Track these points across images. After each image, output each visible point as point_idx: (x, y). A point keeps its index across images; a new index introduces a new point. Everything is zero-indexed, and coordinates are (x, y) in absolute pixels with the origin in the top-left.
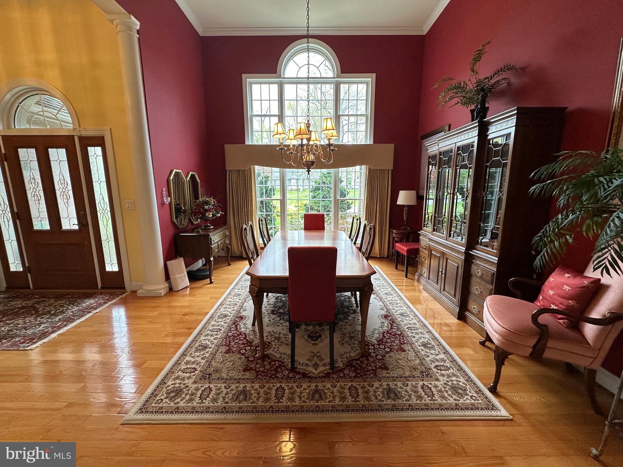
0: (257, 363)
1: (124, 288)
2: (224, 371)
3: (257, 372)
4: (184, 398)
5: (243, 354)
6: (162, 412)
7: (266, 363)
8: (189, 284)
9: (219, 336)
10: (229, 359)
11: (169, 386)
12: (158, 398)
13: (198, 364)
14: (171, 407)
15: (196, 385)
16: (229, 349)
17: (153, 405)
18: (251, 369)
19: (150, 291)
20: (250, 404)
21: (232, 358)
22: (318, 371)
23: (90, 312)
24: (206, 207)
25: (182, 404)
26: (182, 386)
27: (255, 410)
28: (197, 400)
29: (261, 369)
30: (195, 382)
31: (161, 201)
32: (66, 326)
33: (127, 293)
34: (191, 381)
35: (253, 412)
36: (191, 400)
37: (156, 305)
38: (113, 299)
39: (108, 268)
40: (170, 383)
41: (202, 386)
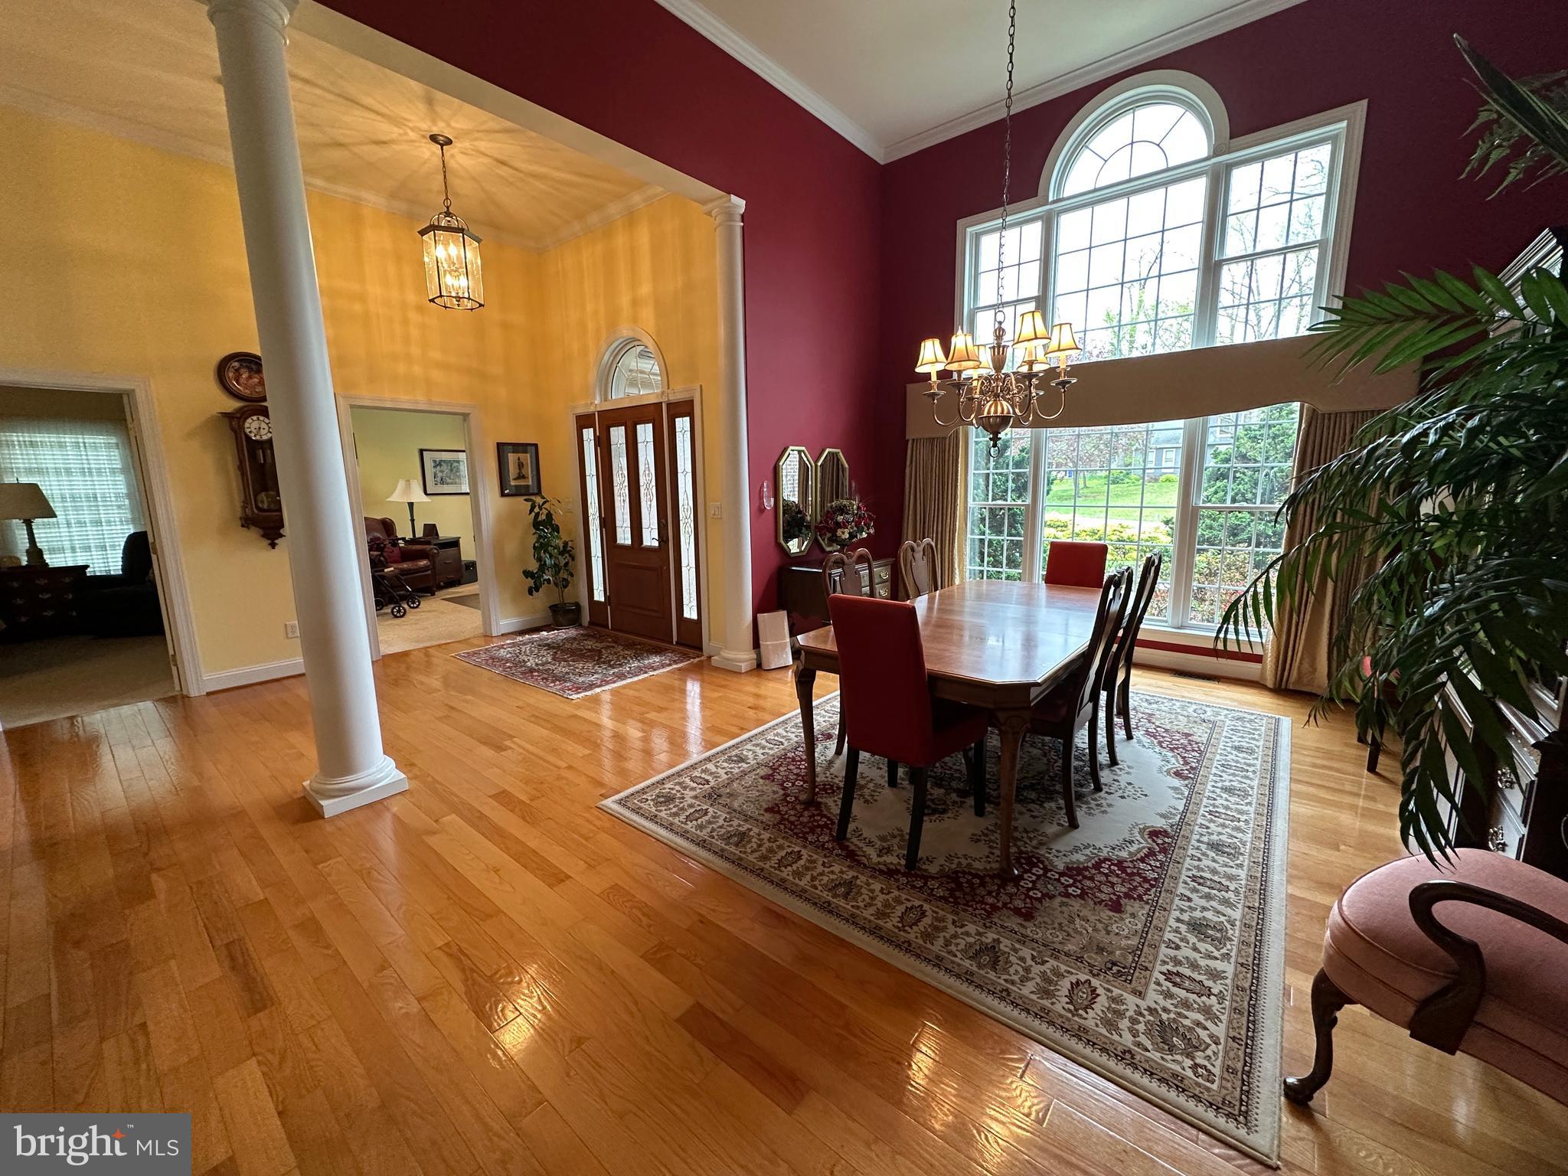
0: (794, 808)
1: (701, 649)
2: (741, 799)
3: (783, 819)
4: (670, 809)
5: (784, 789)
6: (638, 813)
7: (806, 813)
8: (791, 663)
9: (771, 752)
10: (760, 788)
11: (664, 789)
12: (645, 797)
13: (716, 777)
14: (650, 812)
15: (694, 801)
16: (772, 775)
17: (635, 801)
18: (779, 812)
19: (728, 659)
20: (737, 852)
21: (765, 788)
22: (881, 860)
23: (646, 673)
24: (840, 518)
25: (663, 814)
26: (678, 795)
27: (738, 862)
28: (682, 818)
29: (792, 819)
30: (695, 797)
31: (757, 504)
32: (614, 682)
33: (702, 658)
34: (693, 793)
35: (733, 862)
36: (676, 814)
37: (723, 683)
38: (682, 662)
39: (687, 614)
40: (668, 785)
41: (699, 805)
